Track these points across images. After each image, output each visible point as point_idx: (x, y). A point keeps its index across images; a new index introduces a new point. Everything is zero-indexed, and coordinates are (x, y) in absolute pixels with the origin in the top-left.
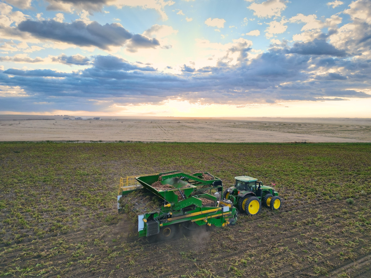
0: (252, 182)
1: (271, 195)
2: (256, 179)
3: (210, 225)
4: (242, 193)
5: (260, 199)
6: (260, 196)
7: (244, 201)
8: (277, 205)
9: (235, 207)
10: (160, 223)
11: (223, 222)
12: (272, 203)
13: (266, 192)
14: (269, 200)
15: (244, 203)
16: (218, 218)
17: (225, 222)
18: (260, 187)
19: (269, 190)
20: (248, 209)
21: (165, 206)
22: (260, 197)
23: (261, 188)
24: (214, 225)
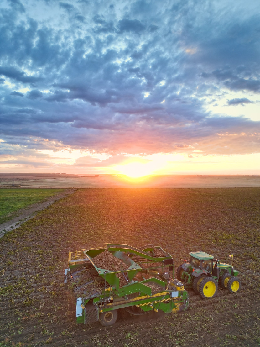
0: (208, 260)
1: (230, 274)
2: (212, 257)
3: (157, 311)
4: (197, 272)
5: (216, 279)
6: (217, 276)
7: (199, 281)
8: (235, 287)
9: (186, 291)
10: (100, 308)
11: (172, 307)
12: (230, 284)
13: (224, 271)
14: (227, 280)
15: (198, 283)
16: (167, 302)
17: (175, 307)
18: (216, 266)
19: (228, 268)
20: (202, 291)
21: (106, 290)
22: (216, 278)
23: (218, 267)
24: (163, 310)
